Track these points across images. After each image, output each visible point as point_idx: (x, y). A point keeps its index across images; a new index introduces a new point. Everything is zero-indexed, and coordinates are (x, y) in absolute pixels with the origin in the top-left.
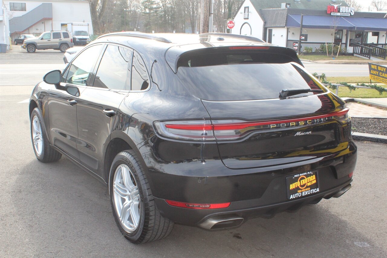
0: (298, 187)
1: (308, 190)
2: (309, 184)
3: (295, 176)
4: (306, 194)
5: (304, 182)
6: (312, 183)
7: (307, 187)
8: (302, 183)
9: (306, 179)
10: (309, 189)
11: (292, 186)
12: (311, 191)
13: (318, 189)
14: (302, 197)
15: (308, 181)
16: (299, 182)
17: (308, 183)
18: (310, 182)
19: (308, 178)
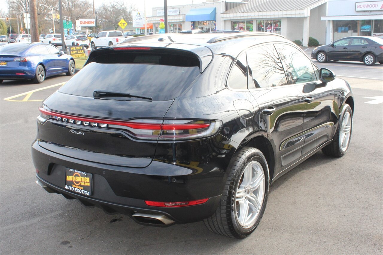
0: (73, 181)
1: (80, 189)
2: (82, 184)
3: (71, 170)
4: (78, 191)
5: (79, 179)
6: (85, 185)
7: (80, 186)
8: (77, 180)
9: (80, 177)
10: (82, 188)
11: (69, 178)
12: (82, 191)
13: (89, 192)
14: (74, 192)
15: (82, 181)
16: (74, 177)
17: (82, 182)
18: (83, 182)
19: (82, 178)
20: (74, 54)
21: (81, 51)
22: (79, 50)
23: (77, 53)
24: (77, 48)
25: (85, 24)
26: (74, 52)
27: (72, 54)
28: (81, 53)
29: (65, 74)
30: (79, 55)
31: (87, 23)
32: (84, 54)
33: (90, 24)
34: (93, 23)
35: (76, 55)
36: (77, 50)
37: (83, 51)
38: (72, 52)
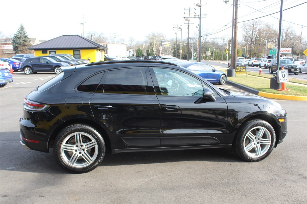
20: (238, 71)
21: (243, 70)
22: (242, 69)
23: (241, 71)
24: (241, 68)
25: (283, 52)
26: (238, 70)
27: (237, 71)
28: (243, 71)
29: (218, 83)
30: (242, 72)
31: (285, 51)
32: (246, 72)
33: (287, 52)
34: (290, 51)
35: (240, 72)
36: (241, 69)
37: (245, 70)
38: (237, 70)
